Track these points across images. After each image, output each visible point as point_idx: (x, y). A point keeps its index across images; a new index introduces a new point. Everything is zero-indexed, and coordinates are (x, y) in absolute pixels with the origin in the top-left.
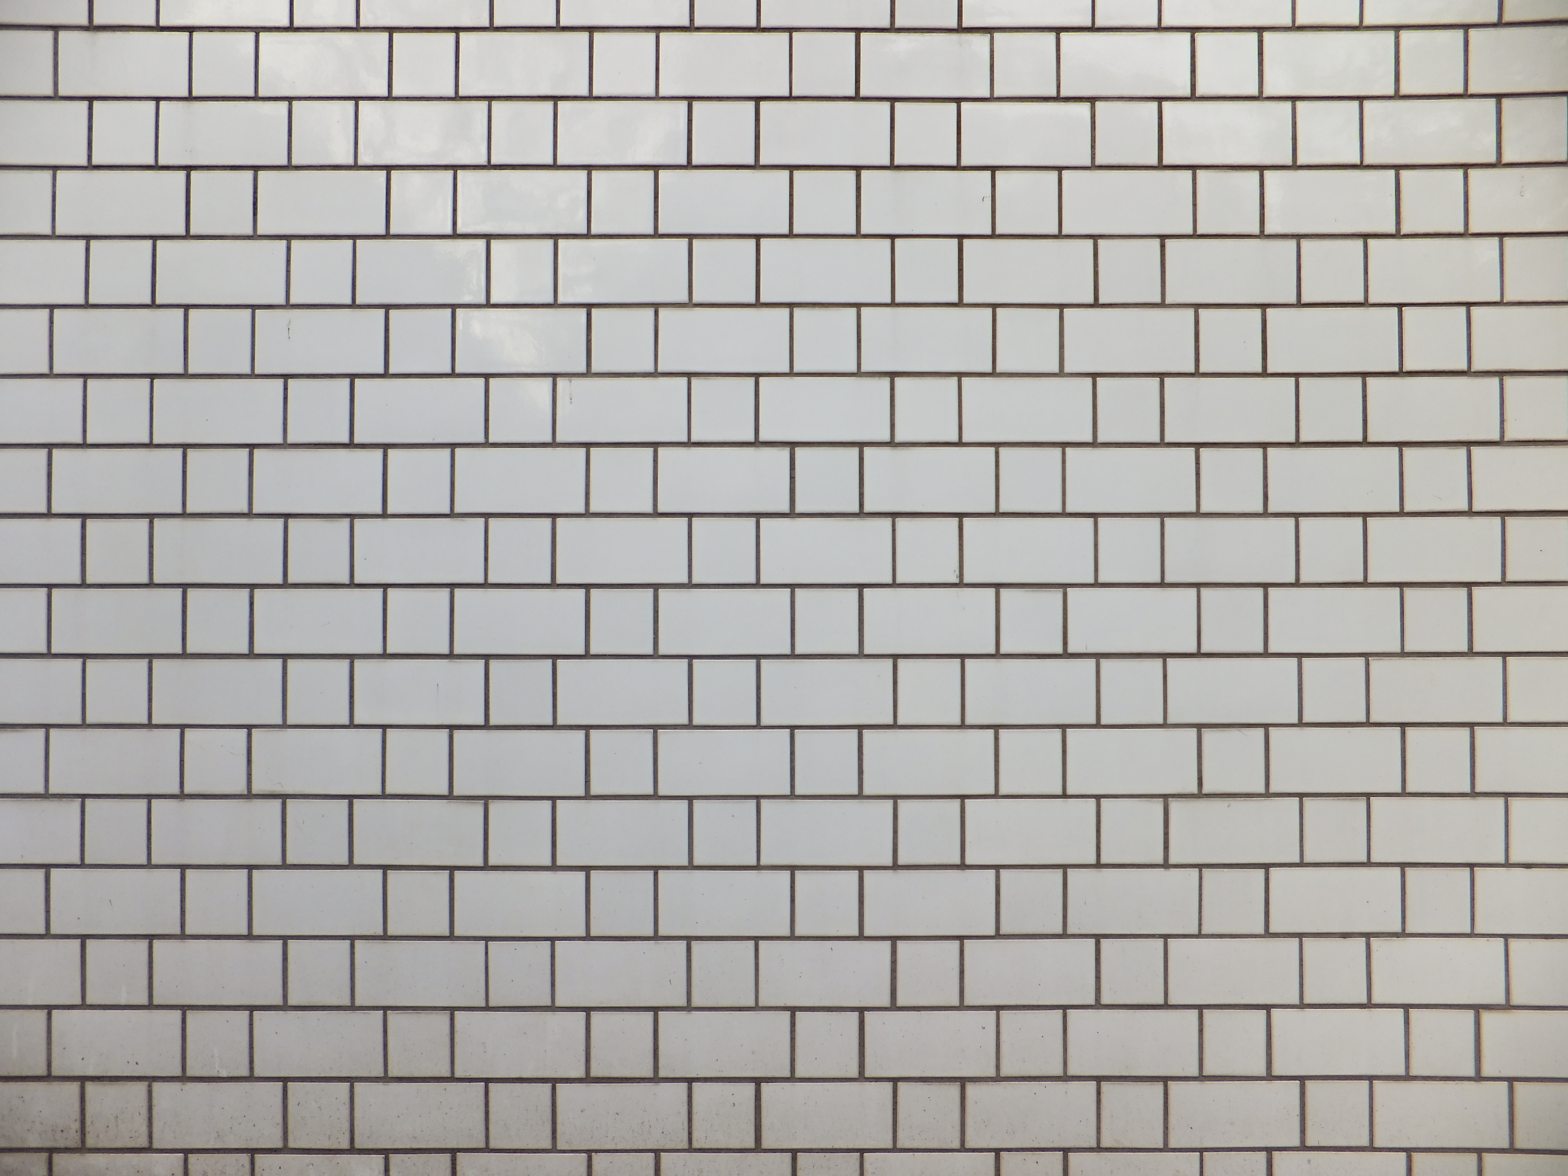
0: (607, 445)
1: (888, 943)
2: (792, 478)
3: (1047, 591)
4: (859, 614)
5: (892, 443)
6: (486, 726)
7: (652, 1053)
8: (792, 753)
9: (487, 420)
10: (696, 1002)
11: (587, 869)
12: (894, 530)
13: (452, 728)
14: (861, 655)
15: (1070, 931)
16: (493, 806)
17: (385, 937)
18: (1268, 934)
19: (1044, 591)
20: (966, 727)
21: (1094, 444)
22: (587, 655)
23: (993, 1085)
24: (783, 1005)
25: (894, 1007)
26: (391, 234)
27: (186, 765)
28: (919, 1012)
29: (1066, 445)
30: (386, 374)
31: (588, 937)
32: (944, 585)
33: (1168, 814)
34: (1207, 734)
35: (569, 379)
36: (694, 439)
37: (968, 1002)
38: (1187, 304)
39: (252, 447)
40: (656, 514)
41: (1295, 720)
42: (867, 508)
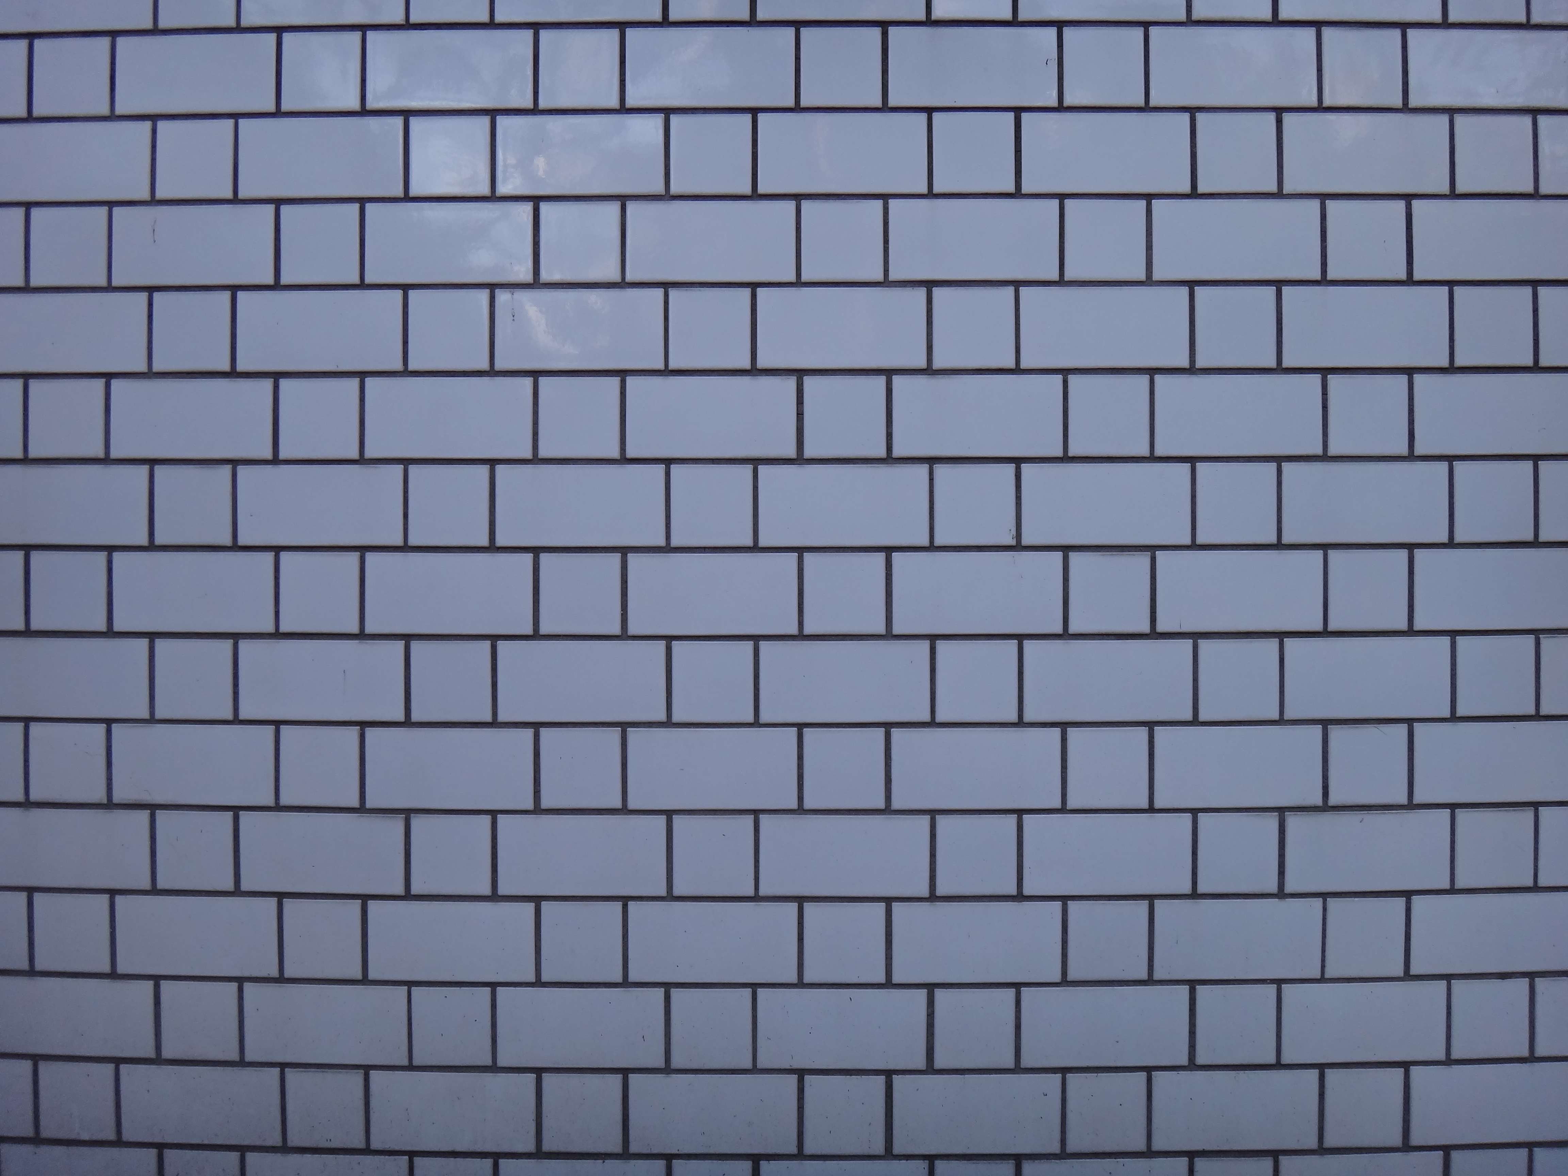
0: (560, 373)
1: (924, 992)
2: (800, 415)
3: (1129, 554)
4: (886, 584)
5: (929, 371)
6: (407, 723)
7: (621, 1124)
8: (800, 757)
9: (405, 343)
10: (676, 1063)
11: (537, 900)
12: (931, 479)
13: (363, 725)
14: (889, 635)
15: (1157, 976)
16: (417, 822)
17: (281, 979)
18: (1408, 976)
19: (1127, 554)
20: (1024, 725)
21: (1191, 370)
22: (536, 636)
23: (1057, 1163)
24: (788, 1067)
25: (931, 1069)
26: (282, 111)
27: (31, 768)
28: (963, 1076)
29: (1155, 371)
30: (277, 286)
31: (539, 983)
32: (996, 549)
33: (1285, 831)
34: (1335, 732)
35: (510, 291)
36: (673, 365)
37: (1026, 1062)
38: (1311, 194)
39: (108, 377)
40: (624, 460)
41: (1447, 714)
42: (897, 452)
